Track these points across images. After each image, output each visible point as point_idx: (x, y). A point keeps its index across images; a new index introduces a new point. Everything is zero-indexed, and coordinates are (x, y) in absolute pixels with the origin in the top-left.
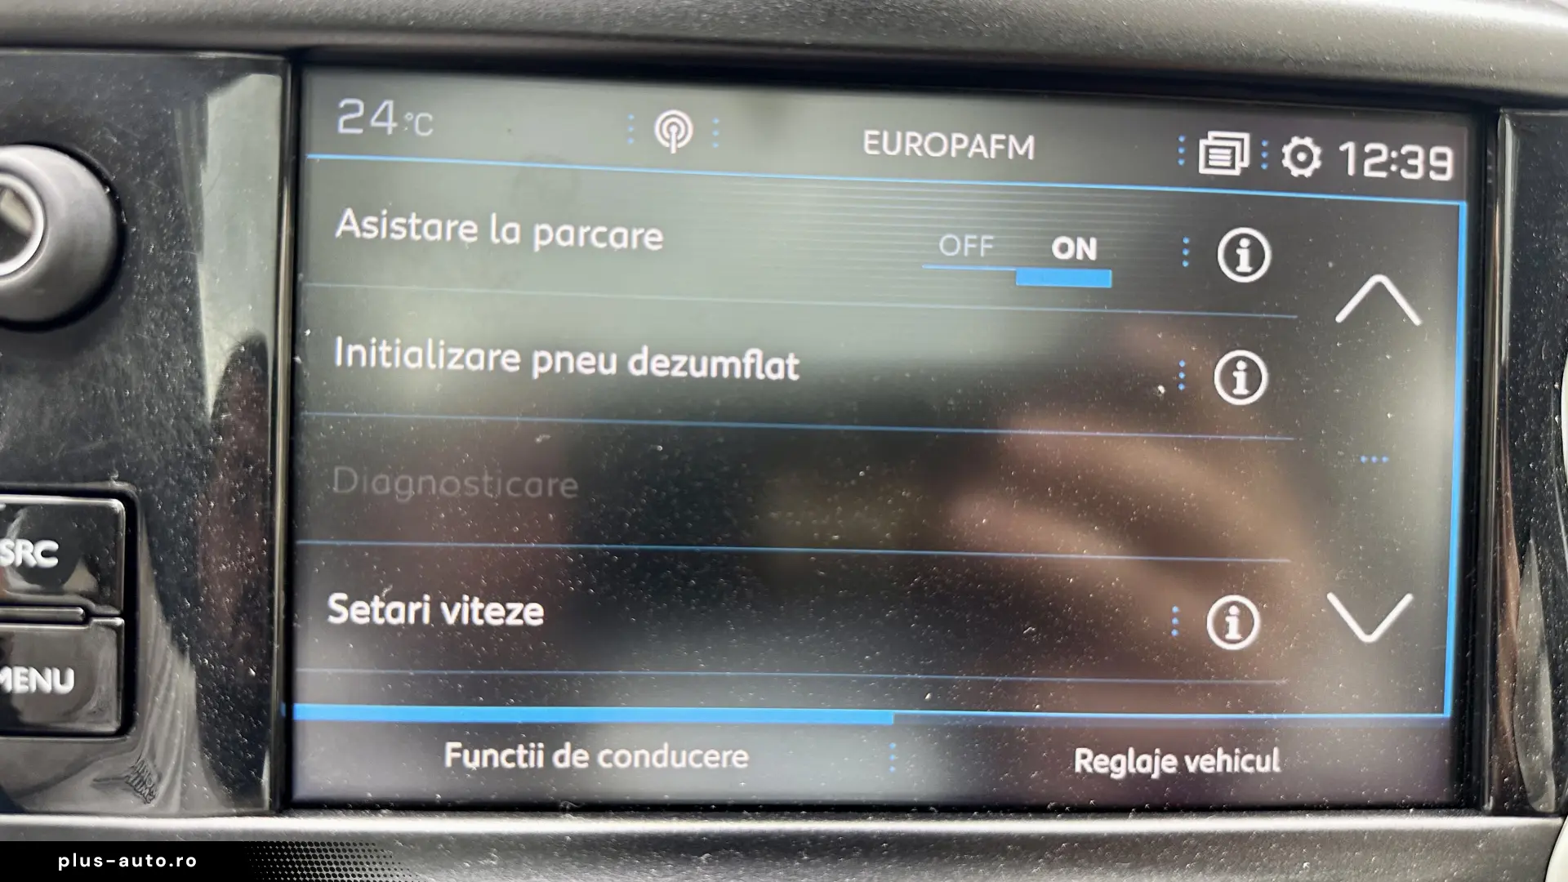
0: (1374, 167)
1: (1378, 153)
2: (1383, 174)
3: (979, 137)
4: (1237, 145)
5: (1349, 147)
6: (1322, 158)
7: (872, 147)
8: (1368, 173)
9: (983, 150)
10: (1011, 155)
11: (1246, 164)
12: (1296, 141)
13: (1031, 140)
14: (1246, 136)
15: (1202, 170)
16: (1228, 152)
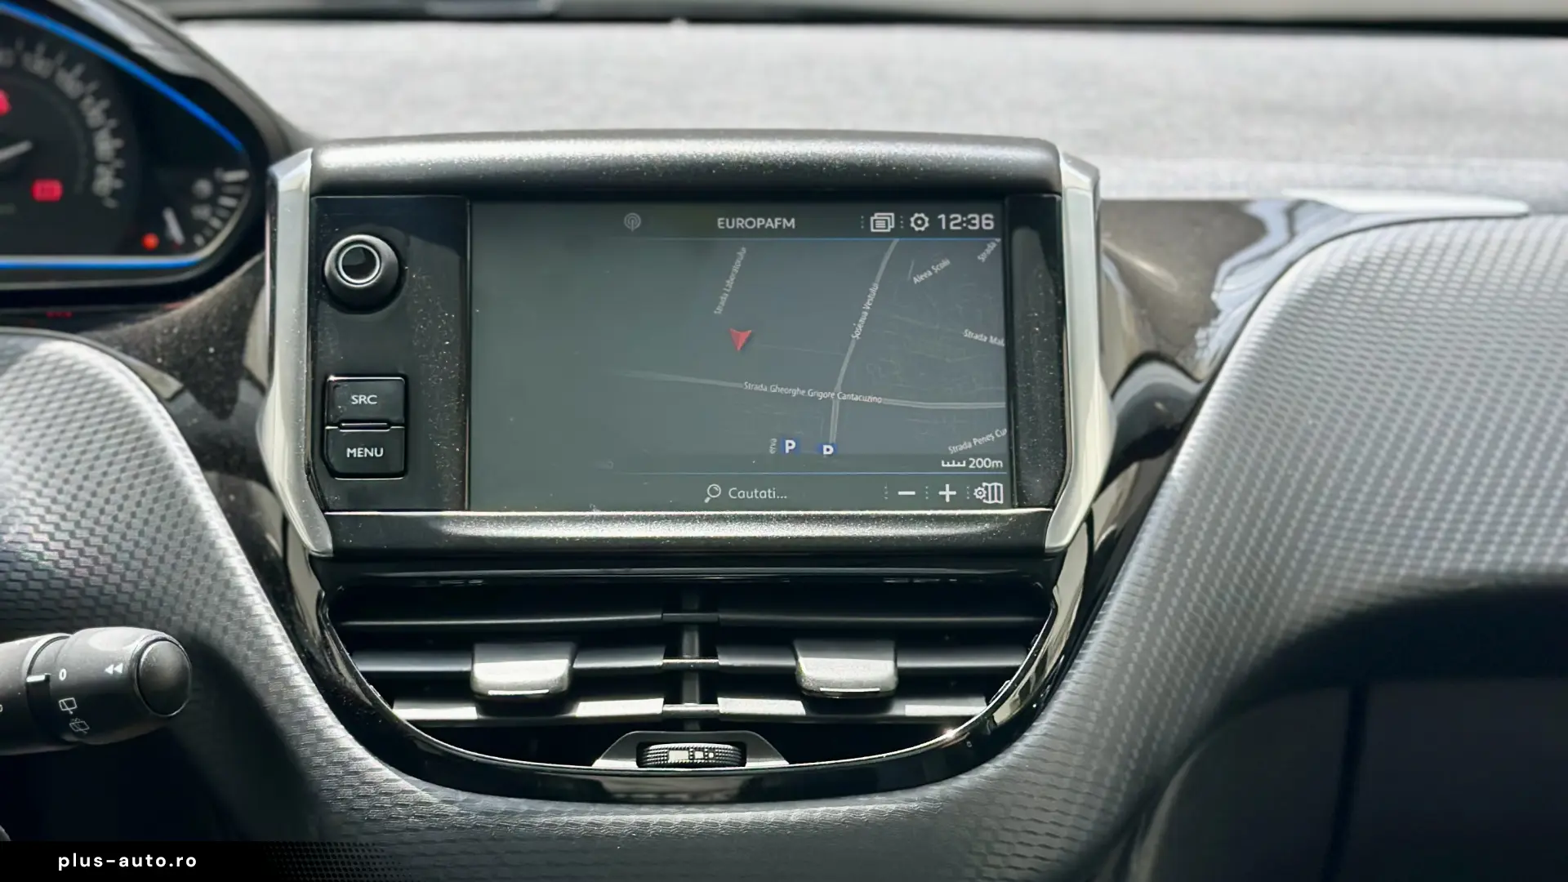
0: (955, 225)
1: (956, 219)
2: (959, 228)
3: (769, 220)
4: (888, 218)
5: (943, 216)
6: (929, 222)
7: (721, 225)
8: (952, 228)
9: (772, 225)
10: (784, 227)
11: (893, 226)
12: (916, 215)
13: (793, 220)
14: (892, 214)
15: (873, 230)
16: (884, 222)
